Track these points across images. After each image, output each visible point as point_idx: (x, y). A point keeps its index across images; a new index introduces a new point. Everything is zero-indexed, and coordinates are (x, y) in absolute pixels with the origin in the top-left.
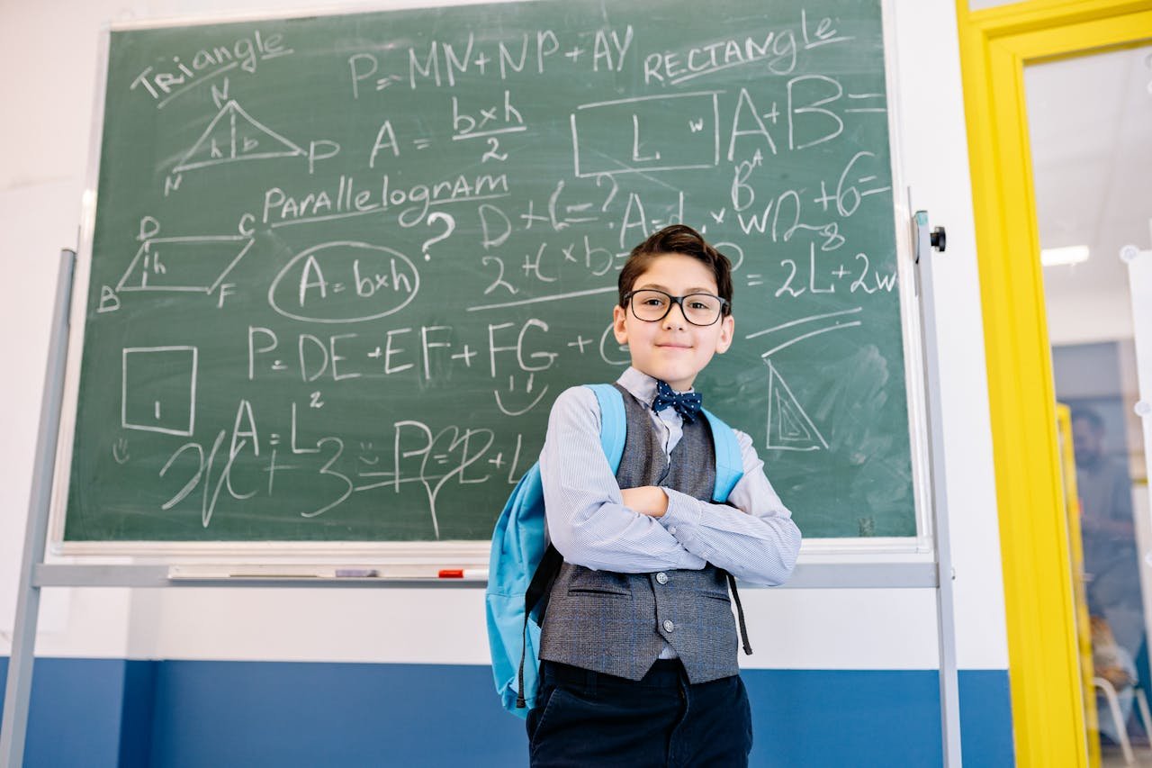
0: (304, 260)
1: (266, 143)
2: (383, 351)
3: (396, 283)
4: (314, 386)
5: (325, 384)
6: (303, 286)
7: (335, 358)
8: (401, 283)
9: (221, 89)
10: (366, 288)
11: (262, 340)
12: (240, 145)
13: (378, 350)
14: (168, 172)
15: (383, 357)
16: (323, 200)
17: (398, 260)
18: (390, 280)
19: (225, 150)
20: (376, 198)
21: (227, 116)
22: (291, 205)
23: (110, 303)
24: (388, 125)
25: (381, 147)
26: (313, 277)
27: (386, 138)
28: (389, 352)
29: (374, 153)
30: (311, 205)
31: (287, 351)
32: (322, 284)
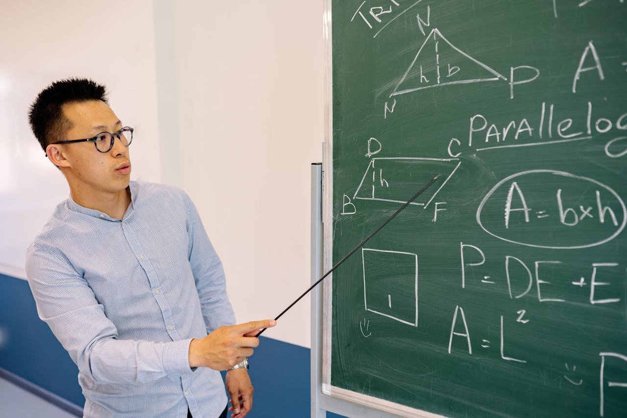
0: (507, 185)
1: (469, 70)
2: (588, 281)
3: (602, 215)
4: (521, 304)
5: (529, 303)
6: (508, 210)
7: (539, 281)
8: (607, 215)
9: (424, 17)
10: (570, 218)
11: (472, 257)
12: (444, 71)
13: (582, 280)
14: (385, 97)
15: (587, 287)
16: (524, 127)
17: (604, 192)
18: (595, 212)
19: (432, 76)
20: (579, 126)
21: (431, 44)
22: (493, 131)
23: (349, 208)
24: (591, 45)
25: (584, 70)
26: (516, 203)
27: (589, 61)
28: (593, 283)
29: (577, 77)
30: (512, 132)
31: (494, 267)
32: (526, 210)
